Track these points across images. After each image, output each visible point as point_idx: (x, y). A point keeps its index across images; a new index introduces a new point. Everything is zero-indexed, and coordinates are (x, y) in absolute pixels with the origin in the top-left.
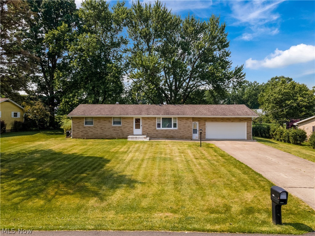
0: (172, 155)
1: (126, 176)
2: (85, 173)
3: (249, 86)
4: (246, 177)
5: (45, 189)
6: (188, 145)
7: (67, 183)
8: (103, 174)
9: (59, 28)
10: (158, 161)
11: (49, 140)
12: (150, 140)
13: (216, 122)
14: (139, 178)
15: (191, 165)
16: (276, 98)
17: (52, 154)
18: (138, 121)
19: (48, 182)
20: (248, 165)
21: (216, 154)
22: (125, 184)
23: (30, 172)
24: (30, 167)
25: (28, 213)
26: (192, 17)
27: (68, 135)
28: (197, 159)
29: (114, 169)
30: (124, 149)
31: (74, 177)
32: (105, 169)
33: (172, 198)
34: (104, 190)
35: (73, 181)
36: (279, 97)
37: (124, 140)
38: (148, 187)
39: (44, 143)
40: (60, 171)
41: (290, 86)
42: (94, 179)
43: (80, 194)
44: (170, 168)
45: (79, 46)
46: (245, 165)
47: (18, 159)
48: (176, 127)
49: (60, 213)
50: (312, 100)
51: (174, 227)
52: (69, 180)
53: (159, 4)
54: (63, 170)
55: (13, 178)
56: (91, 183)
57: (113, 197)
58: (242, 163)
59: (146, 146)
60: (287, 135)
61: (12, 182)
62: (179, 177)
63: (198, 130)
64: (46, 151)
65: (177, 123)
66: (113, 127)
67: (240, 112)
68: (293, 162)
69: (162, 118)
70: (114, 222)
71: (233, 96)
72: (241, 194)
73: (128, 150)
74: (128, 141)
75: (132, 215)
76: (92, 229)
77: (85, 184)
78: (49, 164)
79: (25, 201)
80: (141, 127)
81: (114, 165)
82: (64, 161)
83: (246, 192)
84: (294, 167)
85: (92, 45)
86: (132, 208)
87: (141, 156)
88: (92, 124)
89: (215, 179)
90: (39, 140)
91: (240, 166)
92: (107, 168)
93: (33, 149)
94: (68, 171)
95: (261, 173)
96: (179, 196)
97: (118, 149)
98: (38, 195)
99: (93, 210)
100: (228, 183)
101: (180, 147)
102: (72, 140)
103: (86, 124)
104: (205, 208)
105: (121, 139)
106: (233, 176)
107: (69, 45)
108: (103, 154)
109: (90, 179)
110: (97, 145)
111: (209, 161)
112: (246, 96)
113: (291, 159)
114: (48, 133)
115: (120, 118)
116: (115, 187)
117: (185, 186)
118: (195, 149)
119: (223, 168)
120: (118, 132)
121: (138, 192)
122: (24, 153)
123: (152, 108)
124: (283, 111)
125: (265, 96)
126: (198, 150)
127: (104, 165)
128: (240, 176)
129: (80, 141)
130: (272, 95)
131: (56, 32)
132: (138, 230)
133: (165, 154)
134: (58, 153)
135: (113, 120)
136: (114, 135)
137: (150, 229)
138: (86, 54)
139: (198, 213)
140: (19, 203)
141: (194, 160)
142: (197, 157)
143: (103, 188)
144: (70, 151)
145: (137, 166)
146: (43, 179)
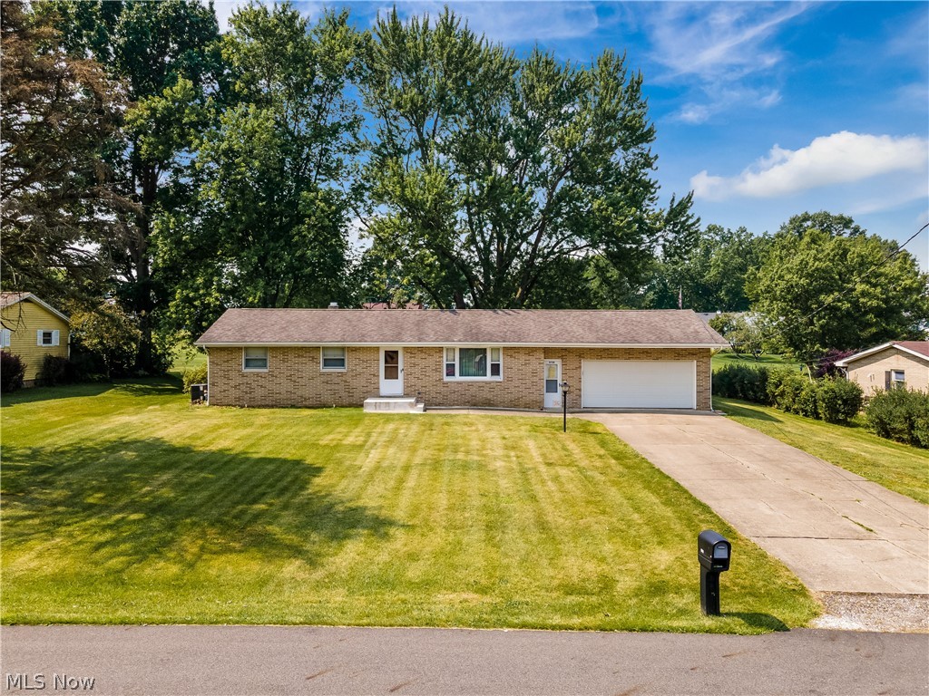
0: (483, 455)
1: (365, 508)
2: (262, 501)
3: (724, 241)
4: (668, 512)
5: (172, 540)
6: (531, 426)
7: (223, 525)
8: (307, 503)
9: (167, 91)
10: (446, 471)
11: (148, 412)
12: (425, 410)
13: (610, 360)
14: (400, 514)
15: (533, 481)
16: (792, 286)
17: (164, 450)
18: (392, 358)
19: (176, 522)
20: (682, 483)
21: (602, 452)
22: (364, 528)
23: (125, 500)
24: (120, 486)
25: (150, 590)
26: (547, 55)
27: (197, 395)
28: (549, 464)
29: (335, 491)
30: (357, 437)
31: (235, 511)
32: (310, 491)
33: (480, 562)
34: (314, 543)
35: (236, 523)
36: (802, 282)
37: (353, 411)
38: (423, 535)
39: (134, 419)
40: (199, 497)
41: (832, 250)
42: (287, 517)
43: (260, 551)
44: (479, 489)
45: (226, 142)
46: (673, 481)
47: (83, 465)
48: (498, 374)
49: (221, 593)
50: (895, 293)
51: (480, 620)
52: (225, 518)
53: (449, 20)
54: (206, 493)
55: (88, 512)
56: (280, 526)
57: (337, 560)
58: (668, 477)
59: (415, 428)
60: (812, 397)
61: (88, 522)
62: (500, 512)
63: (559, 382)
64: (149, 444)
65: (501, 363)
66: (323, 374)
67: (676, 333)
68: (801, 474)
69: (461, 349)
70: (346, 609)
71: (674, 273)
72: (647, 553)
73: (366, 442)
74: (366, 415)
75: (387, 597)
76: (301, 623)
77: (268, 528)
78: (165, 477)
79: (135, 565)
80: (401, 375)
81: (333, 482)
82: (202, 470)
83: (659, 549)
84: (799, 486)
85: (260, 139)
86: (385, 583)
87: (403, 458)
88: (265, 366)
89: (588, 519)
90: (118, 410)
91: (659, 483)
92: (317, 489)
93: (113, 437)
94: (218, 498)
95: (708, 503)
96: (494, 556)
97: (339, 437)
98: (160, 553)
99: (295, 587)
100: (620, 526)
101: (507, 433)
102: (210, 410)
103: (247, 366)
104: (556, 582)
105: (347, 407)
106: (637, 509)
107: (197, 141)
108: (301, 451)
109: (276, 517)
110: (282, 426)
111: (581, 470)
112: (713, 272)
113: (800, 466)
114: (137, 390)
115: (343, 349)
116: (341, 535)
117: (514, 534)
118: (549, 439)
119: (614, 489)
120: (336, 387)
121: (398, 546)
122: (92, 448)
123: (431, 319)
124: (811, 323)
125: (760, 279)
126: (557, 440)
127: (307, 482)
128: (654, 510)
129: (232, 413)
130: (781, 277)
131: (160, 104)
132: (401, 625)
133: (467, 452)
134: (180, 448)
135: (324, 355)
136: (327, 397)
137: (427, 624)
138: (243, 164)
139: (538, 593)
140: (122, 571)
141: (543, 468)
142: (551, 461)
143: (312, 539)
144: (211, 443)
145: (392, 483)
146: (163, 516)
